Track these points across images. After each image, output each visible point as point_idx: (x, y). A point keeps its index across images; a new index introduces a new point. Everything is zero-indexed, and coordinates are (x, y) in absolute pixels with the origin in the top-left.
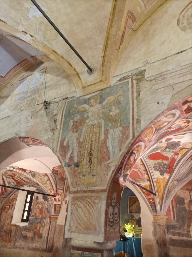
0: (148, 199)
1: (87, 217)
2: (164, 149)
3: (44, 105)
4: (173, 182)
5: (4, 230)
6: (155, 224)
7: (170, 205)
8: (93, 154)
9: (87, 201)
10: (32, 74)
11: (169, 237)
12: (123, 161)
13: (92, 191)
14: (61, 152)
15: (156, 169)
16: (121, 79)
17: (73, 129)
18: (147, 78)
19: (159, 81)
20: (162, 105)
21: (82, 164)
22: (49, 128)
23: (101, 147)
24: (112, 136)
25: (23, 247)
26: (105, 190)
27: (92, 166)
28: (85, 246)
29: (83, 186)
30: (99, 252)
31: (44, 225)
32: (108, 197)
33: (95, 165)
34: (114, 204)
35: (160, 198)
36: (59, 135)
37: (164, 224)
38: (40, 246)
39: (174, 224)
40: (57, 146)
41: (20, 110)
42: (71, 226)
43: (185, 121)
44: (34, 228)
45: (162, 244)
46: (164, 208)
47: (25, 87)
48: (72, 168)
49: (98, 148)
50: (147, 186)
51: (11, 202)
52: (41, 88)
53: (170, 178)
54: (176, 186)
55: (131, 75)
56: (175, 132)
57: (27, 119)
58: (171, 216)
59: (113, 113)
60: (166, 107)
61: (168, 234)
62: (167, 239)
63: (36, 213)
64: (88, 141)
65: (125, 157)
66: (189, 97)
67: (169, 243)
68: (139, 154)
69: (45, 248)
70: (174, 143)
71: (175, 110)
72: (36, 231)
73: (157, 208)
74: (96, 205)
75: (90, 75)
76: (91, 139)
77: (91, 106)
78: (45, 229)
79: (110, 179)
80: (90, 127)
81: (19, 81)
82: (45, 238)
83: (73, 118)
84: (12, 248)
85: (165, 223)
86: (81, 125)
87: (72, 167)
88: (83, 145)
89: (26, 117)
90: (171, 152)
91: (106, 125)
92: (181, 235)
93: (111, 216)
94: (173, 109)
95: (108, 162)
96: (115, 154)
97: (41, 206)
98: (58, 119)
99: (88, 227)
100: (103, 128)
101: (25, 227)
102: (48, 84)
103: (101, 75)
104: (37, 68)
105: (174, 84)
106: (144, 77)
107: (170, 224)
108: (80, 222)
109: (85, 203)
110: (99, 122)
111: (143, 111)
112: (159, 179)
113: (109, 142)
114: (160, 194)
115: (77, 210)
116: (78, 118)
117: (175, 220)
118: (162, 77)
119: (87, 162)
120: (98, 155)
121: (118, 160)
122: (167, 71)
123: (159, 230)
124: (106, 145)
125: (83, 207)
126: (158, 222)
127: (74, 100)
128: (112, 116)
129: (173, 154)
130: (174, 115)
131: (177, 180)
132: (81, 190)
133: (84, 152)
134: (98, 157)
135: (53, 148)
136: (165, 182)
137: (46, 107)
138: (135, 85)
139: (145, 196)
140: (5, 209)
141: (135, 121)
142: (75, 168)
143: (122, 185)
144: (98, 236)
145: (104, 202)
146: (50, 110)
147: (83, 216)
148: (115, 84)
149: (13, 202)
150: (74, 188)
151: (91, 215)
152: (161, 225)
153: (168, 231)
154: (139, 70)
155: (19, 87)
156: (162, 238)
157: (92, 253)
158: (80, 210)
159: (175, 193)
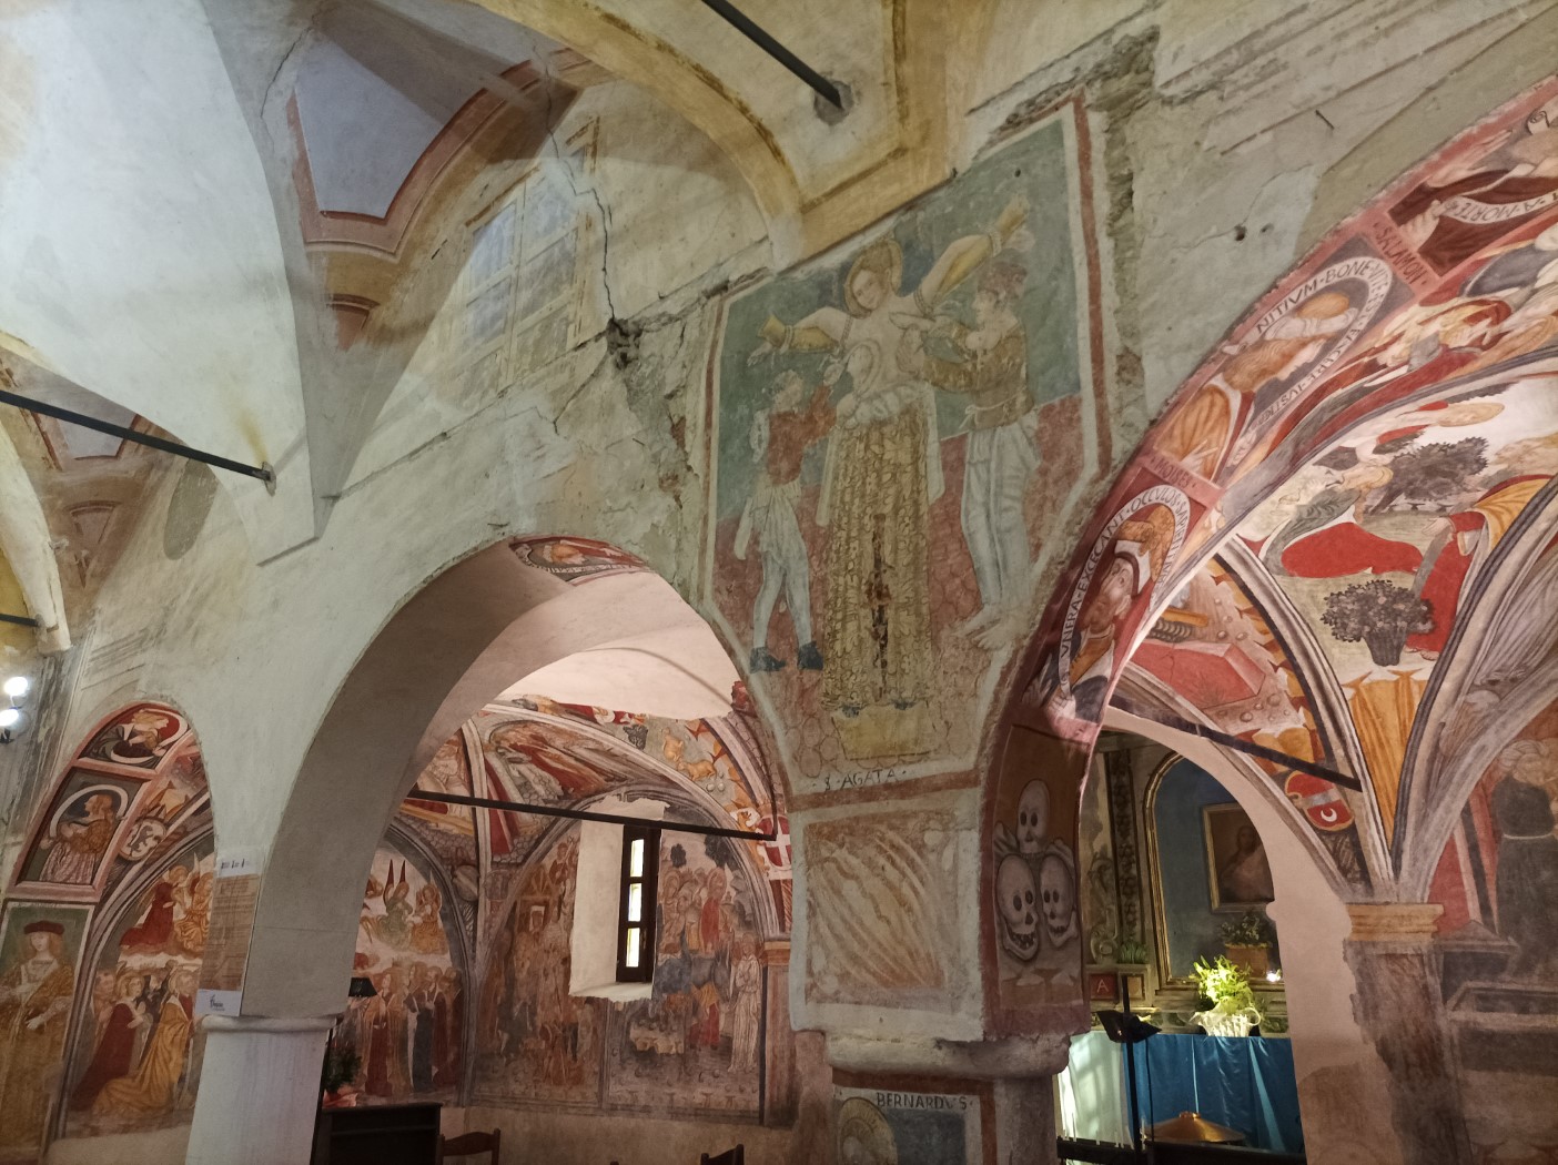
0: (1309, 810)
1: (888, 922)
2: (1377, 502)
3: (613, 346)
4: (1461, 699)
5: (539, 1024)
6: (1364, 953)
7: (1452, 838)
8: (892, 589)
9: (882, 839)
10: (528, 175)
11: (1453, 1018)
12: (1057, 607)
13: (905, 789)
14: (725, 597)
15: (1341, 633)
16: (1016, 115)
17: (773, 461)
18: (1167, 84)
19: (1240, 88)
20: (1264, 246)
21: (838, 647)
22: (651, 474)
23: (933, 544)
24: (984, 476)
25: (646, 1106)
26: (968, 773)
27: (889, 656)
28: (894, 1061)
29: (854, 764)
30: (971, 1091)
31: (736, 993)
32: (988, 809)
33: (908, 646)
34: (1034, 843)
35: (1384, 801)
36: (707, 505)
37: (1425, 951)
38: (730, 1099)
39: (1489, 947)
40: (702, 568)
41: (492, 394)
42: (815, 970)
43: (1471, 310)
44: (687, 1010)
45: (1413, 1057)
46: (1415, 860)
47: (500, 254)
48: (788, 679)
49: (917, 551)
50: (1297, 738)
51: (553, 886)
52: (580, 248)
53: (1438, 675)
54: (1487, 721)
55: (1071, 83)
56: (1411, 388)
57: (533, 435)
58: (1464, 900)
59: (982, 333)
60: (1286, 255)
61: (1452, 1002)
62: (1444, 1031)
63: (683, 932)
64: (860, 518)
65: (1064, 587)
66: (1436, 167)
67: (1457, 1052)
68: (1164, 556)
69: (755, 1104)
70: (1436, 456)
71: (1351, 262)
72: (695, 1022)
73: (1374, 861)
74: (932, 857)
75: (831, 123)
76: (870, 505)
77: (856, 316)
78: (740, 1011)
79: (991, 714)
80: (860, 439)
81: (468, 224)
82: (751, 1058)
83: (767, 399)
84: (591, 1111)
85: (1425, 942)
86: (812, 433)
87: (788, 669)
88: (834, 548)
89: (531, 426)
90: (1426, 513)
91: (950, 412)
92: (1535, 1009)
93: (1018, 907)
94: (1338, 257)
95: (974, 622)
96: (1008, 576)
97: (704, 894)
98: (689, 418)
99: (898, 970)
100: (933, 436)
101: (638, 1006)
102: (620, 218)
103: (895, 114)
104: (549, 130)
105: (1332, 93)
106: (1148, 84)
107: (1457, 946)
108: (856, 947)
109: (871, 851)
110: (908, 401)
111: (1150, 300)
112: (1370, 688)
113: (973, 513)
114: (1382, 778)
115: (838, 892)
116: (791, 392)
117: (1488, 924)
118: (1261, 61)
119: (865, 634)
120: (916, 591)
121: (1028, 603)
122: (1289, 15)
123: (1392, 985)
124: (956, 529)
125: (863, 871)
126: (1383, 938)
127: (763, 292)
128: (980, 354)
129: (1441, 523)
130: (1353, 292)
131: (1494, 683)
132: (848, 785)
133: (841, 580)
134: (918, 602)
135: (684, 580)
136: (1411, 704)
137: (623, 356)
138: (1098, 143)
139: (1291, 799)
140: (527, 922)
141: (1111, 368)
142: (806, 672)
143: (1079, 743)
144: (954, 1009)
145: (971, 841)
146: (643, 369)
147: (869, 919)
148: (983, 158)
149: (559, 882)
150: (809, 781)
151: (910, 910)
152: (1405, 956)
153: (1447, 990)
154: (1116, 38)
155: (471, 260)
156: (1412, 1029)
157: (933, 1095)
158: (849, 887)
159: (1486, 760)
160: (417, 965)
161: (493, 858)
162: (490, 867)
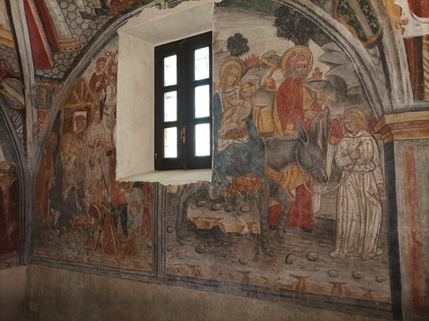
25: (211, 281)
31: (337, 173)
38: (337, 285)
63: (251, 117)
140: (71, 125)
161: (35, 71)
162: (34, 79)
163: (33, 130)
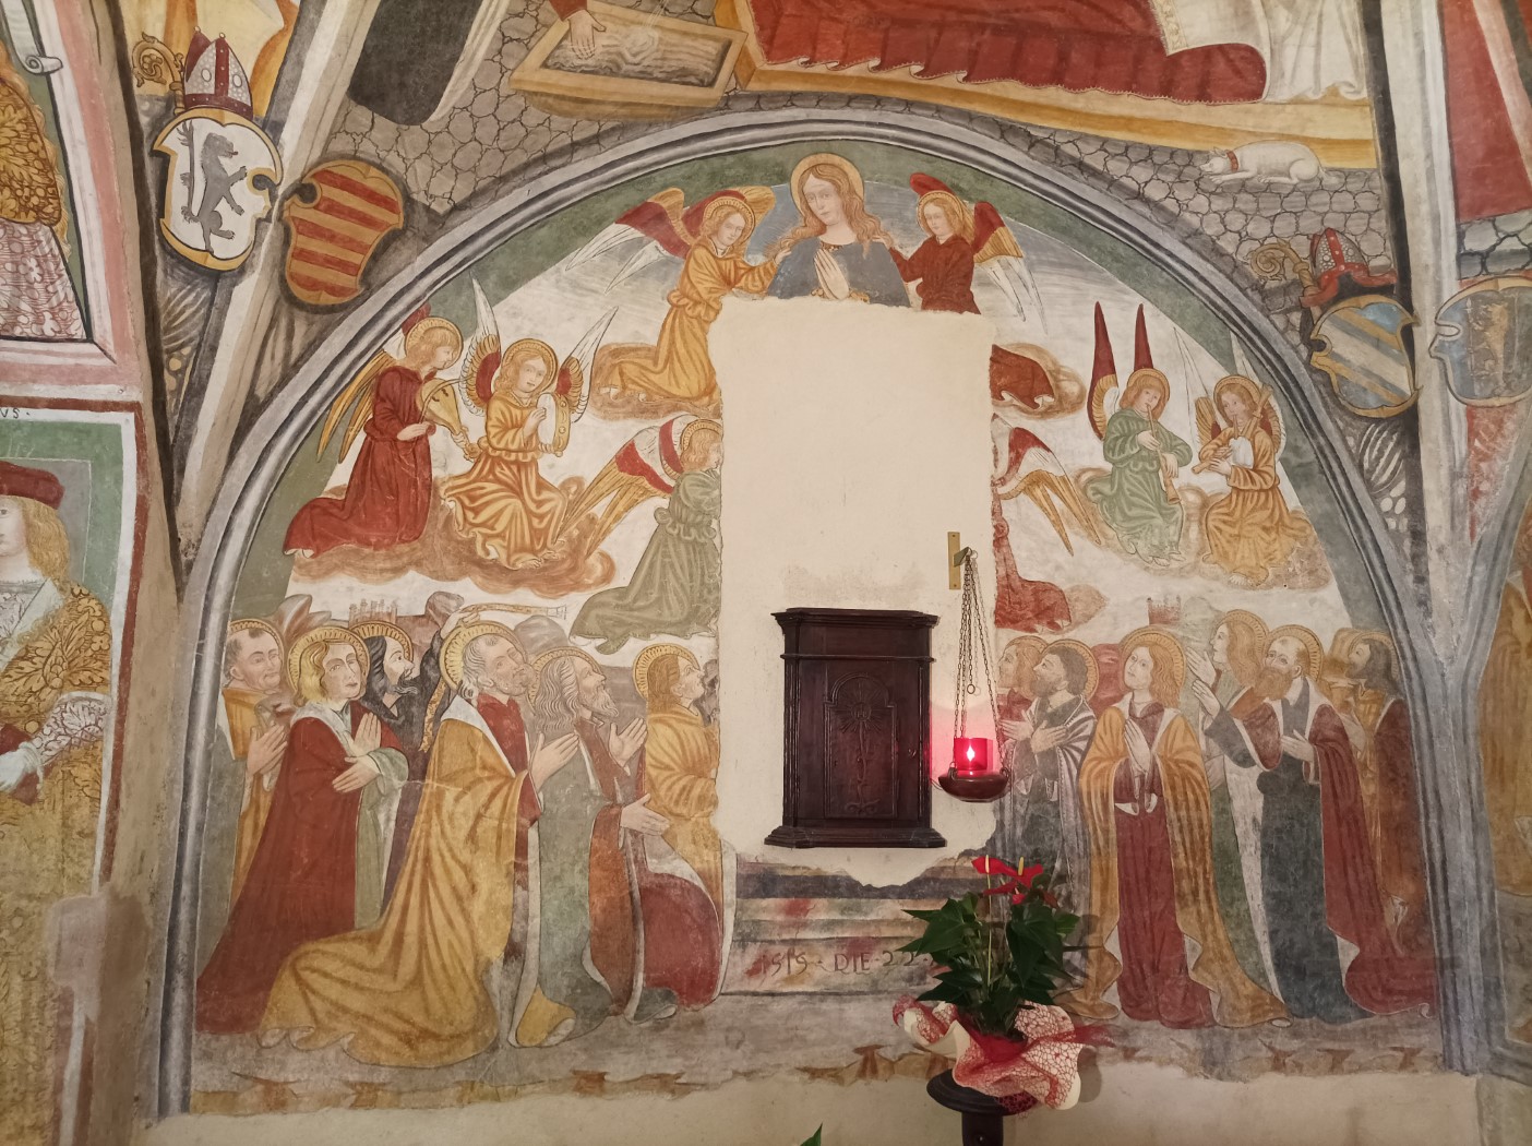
160: (1234, 620)
161: (1461, 236)
162: (1454, 274)
163: (1453, 490)
